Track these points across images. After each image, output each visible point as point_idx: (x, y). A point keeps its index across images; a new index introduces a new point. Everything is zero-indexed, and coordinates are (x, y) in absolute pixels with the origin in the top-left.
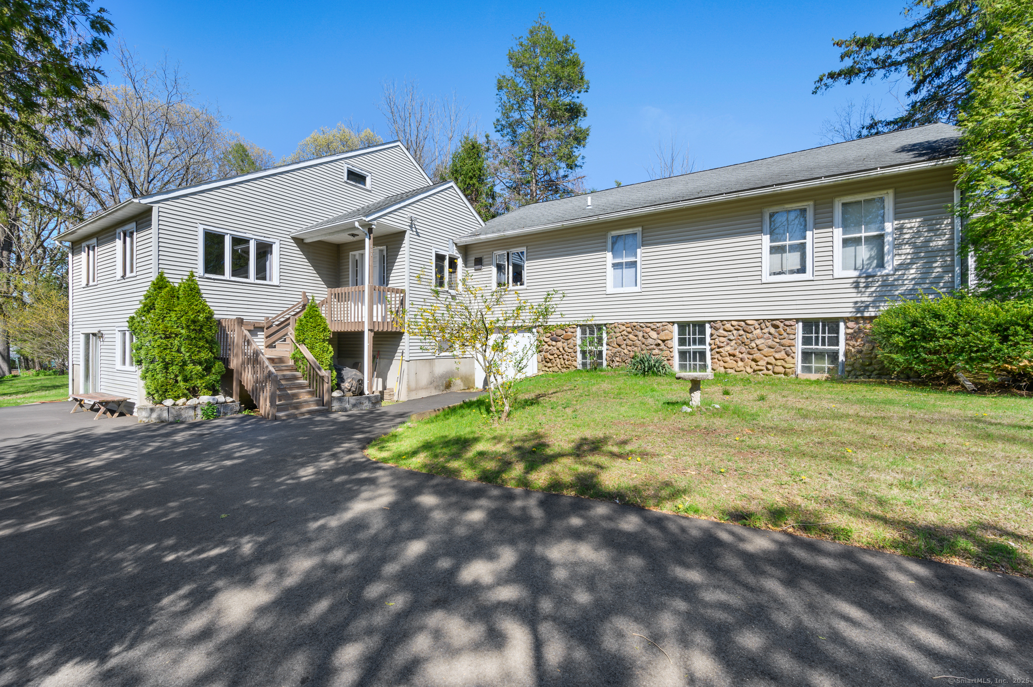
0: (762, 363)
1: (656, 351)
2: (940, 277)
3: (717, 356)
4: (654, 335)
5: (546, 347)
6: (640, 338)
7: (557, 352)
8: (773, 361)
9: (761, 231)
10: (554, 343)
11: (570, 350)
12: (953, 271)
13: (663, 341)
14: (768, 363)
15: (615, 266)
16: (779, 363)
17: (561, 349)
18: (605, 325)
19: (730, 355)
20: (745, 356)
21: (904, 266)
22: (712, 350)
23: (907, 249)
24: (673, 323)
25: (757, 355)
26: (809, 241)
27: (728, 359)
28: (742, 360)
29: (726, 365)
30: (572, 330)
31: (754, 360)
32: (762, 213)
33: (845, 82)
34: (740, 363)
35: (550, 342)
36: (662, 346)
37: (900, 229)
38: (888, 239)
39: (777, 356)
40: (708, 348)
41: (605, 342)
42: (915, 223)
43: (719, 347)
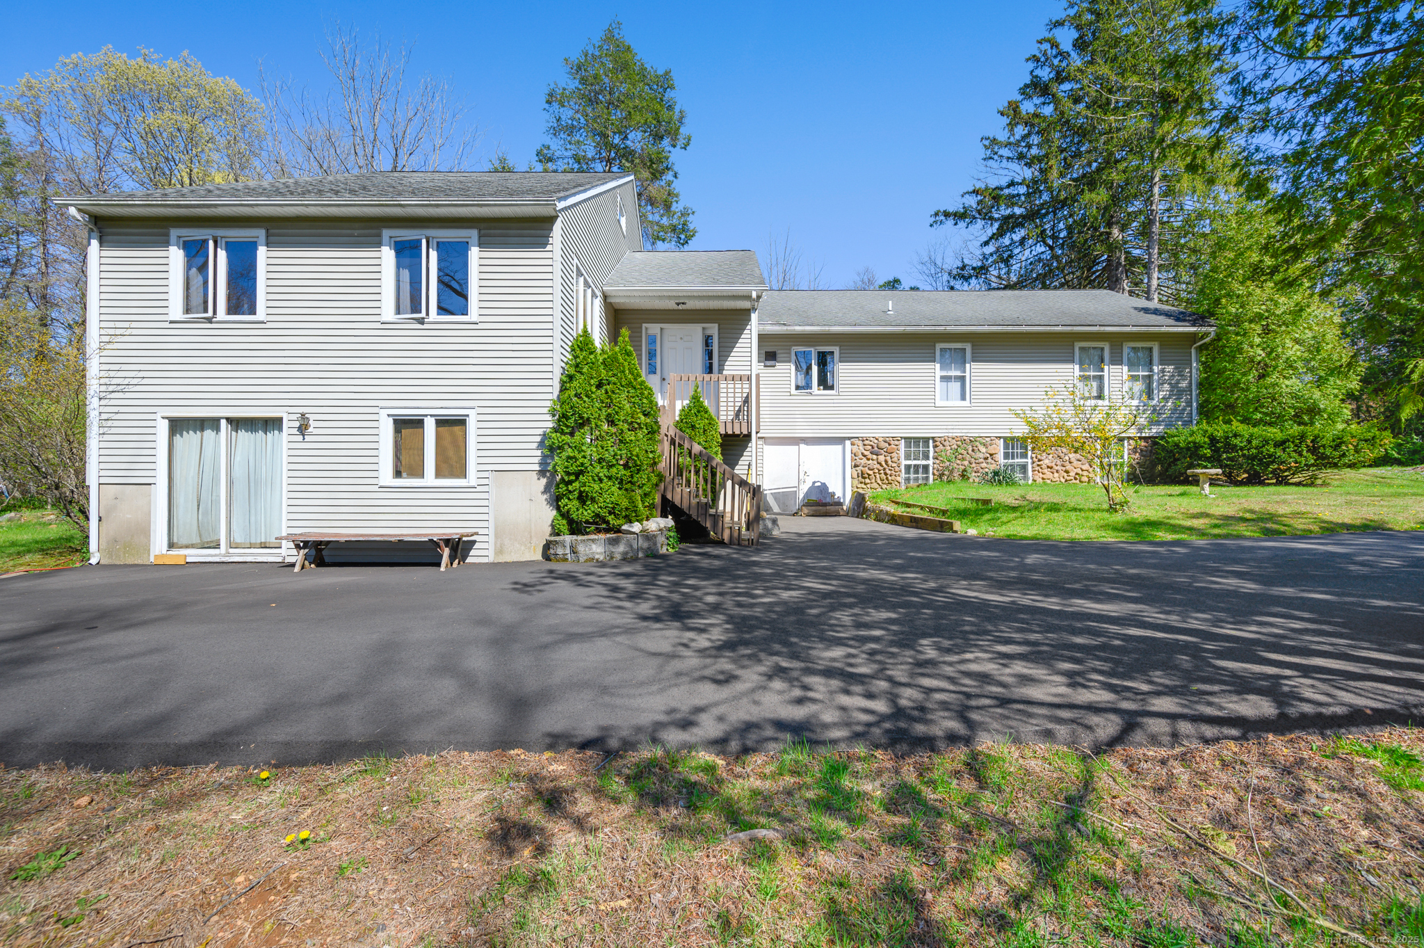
0: (1072, 474)
1: (984, 465)
2: (1184, 410)
3: (1037, 468)
4: (983, 449)
5: (864, 461)
6: (970, 451)
7: (878, 466)
8: (1080, 472)
9: (1073, 361)
10: (875, 457)
11: (894, 465)
12: (1191, 406)
13: (991, 455)
14: (1077, 474)
15: (943, 378)
16: (1085, 473)
17: (883, 463)
18: (933, 438)
19: (1048, 467)
20: (1059, 468)
21: (1166, 399)
22: (1033, 463)
23: (1166, 387)
24: (1000, 437)
25: (1069, 467)
26: (1106, 373)
27: (1046, 471)
28: (1057, 471)
29: (1044, 476)
30: (896, 443)
31: (1067, 472)
32: (1073, 346)
33: (953, 222)
34: (1056, 475)
35: (870, 456)
36: (990, 460)
37: (1163, 371)
38: (1156, 377)
39: (1084, 468)
40: (1029, 461)
41: (931, 454)
42: (1170, 368)
43: (1039, 460)
